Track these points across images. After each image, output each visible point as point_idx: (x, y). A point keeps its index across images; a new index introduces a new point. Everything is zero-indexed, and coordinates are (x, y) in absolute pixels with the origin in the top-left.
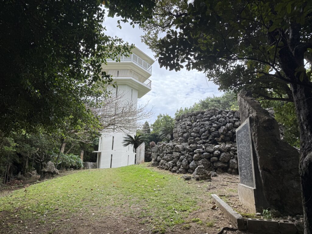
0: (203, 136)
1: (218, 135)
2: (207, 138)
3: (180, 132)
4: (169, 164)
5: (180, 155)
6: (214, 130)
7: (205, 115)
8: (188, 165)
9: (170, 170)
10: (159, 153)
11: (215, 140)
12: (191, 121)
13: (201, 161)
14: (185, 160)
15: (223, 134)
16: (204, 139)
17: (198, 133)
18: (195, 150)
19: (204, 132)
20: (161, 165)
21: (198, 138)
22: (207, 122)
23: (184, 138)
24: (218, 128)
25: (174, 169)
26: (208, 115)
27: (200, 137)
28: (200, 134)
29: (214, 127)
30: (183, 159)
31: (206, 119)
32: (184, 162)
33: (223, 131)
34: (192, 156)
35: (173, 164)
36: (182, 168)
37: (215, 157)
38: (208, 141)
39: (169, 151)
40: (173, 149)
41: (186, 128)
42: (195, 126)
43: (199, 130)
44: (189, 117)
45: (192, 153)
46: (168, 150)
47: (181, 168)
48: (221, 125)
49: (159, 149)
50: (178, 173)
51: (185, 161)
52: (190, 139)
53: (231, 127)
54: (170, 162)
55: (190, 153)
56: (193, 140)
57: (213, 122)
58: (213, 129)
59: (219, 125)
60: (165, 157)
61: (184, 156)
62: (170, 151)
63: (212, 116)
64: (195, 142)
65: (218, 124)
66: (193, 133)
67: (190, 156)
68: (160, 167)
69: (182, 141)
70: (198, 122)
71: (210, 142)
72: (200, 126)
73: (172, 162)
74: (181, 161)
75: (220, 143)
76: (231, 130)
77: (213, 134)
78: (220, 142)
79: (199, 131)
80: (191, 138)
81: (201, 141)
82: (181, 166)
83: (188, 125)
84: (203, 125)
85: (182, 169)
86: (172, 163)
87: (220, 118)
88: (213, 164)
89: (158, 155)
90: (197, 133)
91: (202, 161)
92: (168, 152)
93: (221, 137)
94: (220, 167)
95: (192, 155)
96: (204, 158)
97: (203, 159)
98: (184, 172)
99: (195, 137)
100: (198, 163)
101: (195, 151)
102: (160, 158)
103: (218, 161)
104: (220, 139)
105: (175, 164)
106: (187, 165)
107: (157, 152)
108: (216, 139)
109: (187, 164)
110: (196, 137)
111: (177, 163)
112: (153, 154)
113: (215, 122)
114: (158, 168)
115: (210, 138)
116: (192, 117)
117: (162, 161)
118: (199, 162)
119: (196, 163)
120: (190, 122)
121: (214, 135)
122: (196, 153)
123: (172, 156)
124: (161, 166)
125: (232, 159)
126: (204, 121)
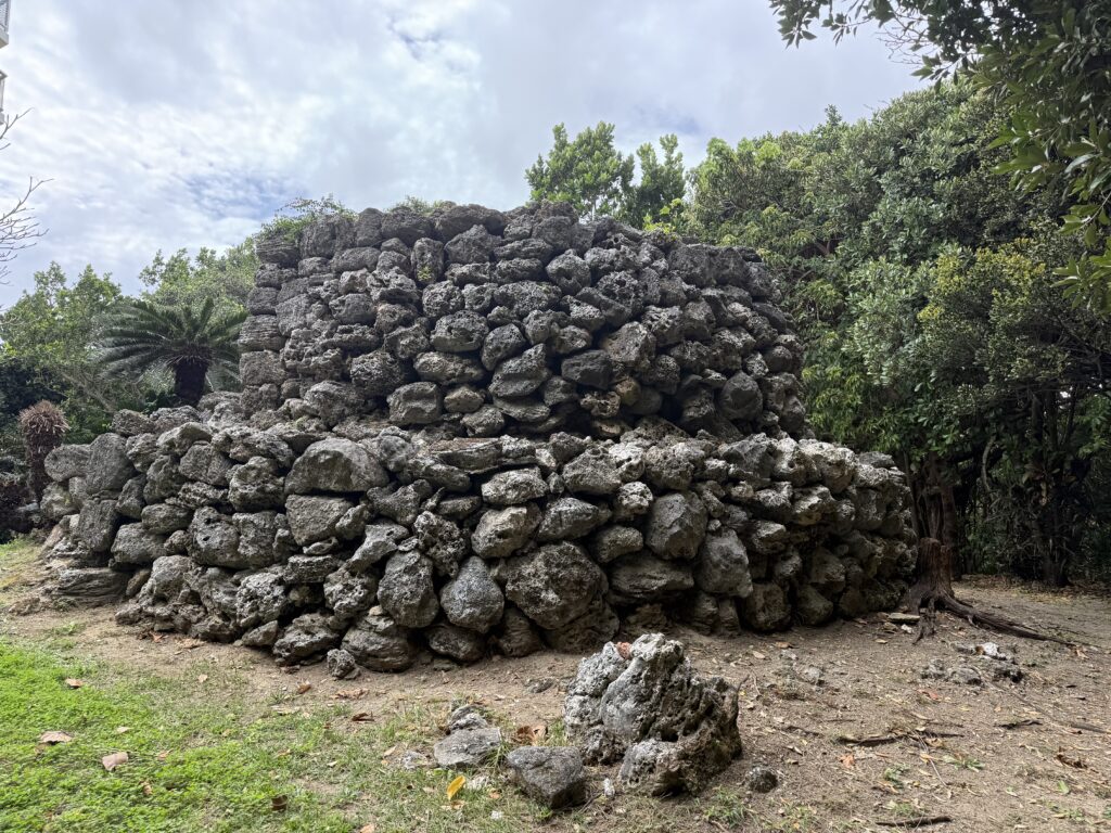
0: (508, 378)
1: (603, 381)
2: (536, 397)
3: (320, 341)
4: (252, 596)
5: (357, 518)
6: (580, 344)
7: (518, 237)
8: (433, 602)
9: (265, 649)
10: (131, 501)
11: (587, 410)
12: (407, 268)
13: (539, 562)
14: (412, 558)
15: (632, 374)
16: (513, 400)
17: (473, 355)
18: (487, 477)
19: (517, 351)
20: (160, 599)
21: (470, 393)
22: (531, 288)
23: (360, 384)
24: (601, 333)
25: (295, 637)
26: (539, 243)
27: (481, 384)
28: (481, 365)
29: (579, 323)
30: (387, 558)
31: (526, 263)
32: (401, 580)
33: (640, 352)
34: (460, 526)
35: (286, 593)
36: (383, 624)
37: (626, 524)
38: (541, 411)
39: (251, 490)
40: (282, 470)
41: (369, 320)
42: (445, 310)
43: (483, 335)
44: (393, 241)
45: (464, 504)
46: (242, 477)
47: (372, 628)
48: (621, 311)
49: (131, 468)
50: (345, 674)
51: (410, 570)
52: (409, 397)
53: (676, 331)
54: (256, 581)
55: (449, 504)
56: (430, 407)
57: (573, 291)
58: (577, 337)
59: (610, 313)
60: (210, 534)
61: (399, 530)
62: (261, 490)
63: (557, 252)
64: (445, 417)
65: (608, 306)
66: (434, 358)
67: (448, 525)
68: (152, 616)
69: (337, 408)
70: (461, 282)
71: (553, 421)
72: (484, 312)
73: (280, 582)
74: (376, 568)
75: (614, 430)
76: (676, 352)
77: (574, 369)
78: (612, 421)
79: (482, 343)
80: (417, 386)
81: (489, 415)
82: (376, 610)
83: (391, 297)
84: (507, 300)
85: (384, 633)
86: (278, 591)
87: (607, 271)
88: (610, 577)
89: (122, 518)
90: (463, 355)
91: (548, 564)
92: (243, 497)
93: (623, 389)
94: (653, 597)
95: (469, 521)
96: (557, 542)
97: (554, 550)
98: (399, 661)
99: (445, 385)
100: (521, 577)
101: (488, 489)
102: (149, 544)
103: (646, 552)
104: (613, 403)
105: (308, 596)
106: (423, 604)
107: (116, 489)
108: (592, 405)
109: (427, 591)
110: (453, 387)
111: (328, 589)
112: (58, 497)
113: (587, 290)
114: (124, 620)
115: (555, 395)
116: (411, 245)
117: (164, 566)
118: (528, 569)
119: (501, 583)
120: (402, 279)
121: (583, 373)
122: (499, 505)
123: (281, 532)
124: (160, 610)
125: (718, 533)
126: (515, 277)
